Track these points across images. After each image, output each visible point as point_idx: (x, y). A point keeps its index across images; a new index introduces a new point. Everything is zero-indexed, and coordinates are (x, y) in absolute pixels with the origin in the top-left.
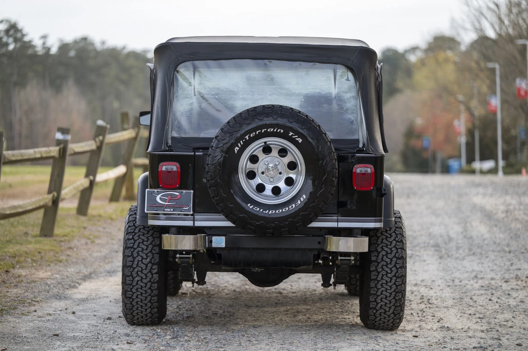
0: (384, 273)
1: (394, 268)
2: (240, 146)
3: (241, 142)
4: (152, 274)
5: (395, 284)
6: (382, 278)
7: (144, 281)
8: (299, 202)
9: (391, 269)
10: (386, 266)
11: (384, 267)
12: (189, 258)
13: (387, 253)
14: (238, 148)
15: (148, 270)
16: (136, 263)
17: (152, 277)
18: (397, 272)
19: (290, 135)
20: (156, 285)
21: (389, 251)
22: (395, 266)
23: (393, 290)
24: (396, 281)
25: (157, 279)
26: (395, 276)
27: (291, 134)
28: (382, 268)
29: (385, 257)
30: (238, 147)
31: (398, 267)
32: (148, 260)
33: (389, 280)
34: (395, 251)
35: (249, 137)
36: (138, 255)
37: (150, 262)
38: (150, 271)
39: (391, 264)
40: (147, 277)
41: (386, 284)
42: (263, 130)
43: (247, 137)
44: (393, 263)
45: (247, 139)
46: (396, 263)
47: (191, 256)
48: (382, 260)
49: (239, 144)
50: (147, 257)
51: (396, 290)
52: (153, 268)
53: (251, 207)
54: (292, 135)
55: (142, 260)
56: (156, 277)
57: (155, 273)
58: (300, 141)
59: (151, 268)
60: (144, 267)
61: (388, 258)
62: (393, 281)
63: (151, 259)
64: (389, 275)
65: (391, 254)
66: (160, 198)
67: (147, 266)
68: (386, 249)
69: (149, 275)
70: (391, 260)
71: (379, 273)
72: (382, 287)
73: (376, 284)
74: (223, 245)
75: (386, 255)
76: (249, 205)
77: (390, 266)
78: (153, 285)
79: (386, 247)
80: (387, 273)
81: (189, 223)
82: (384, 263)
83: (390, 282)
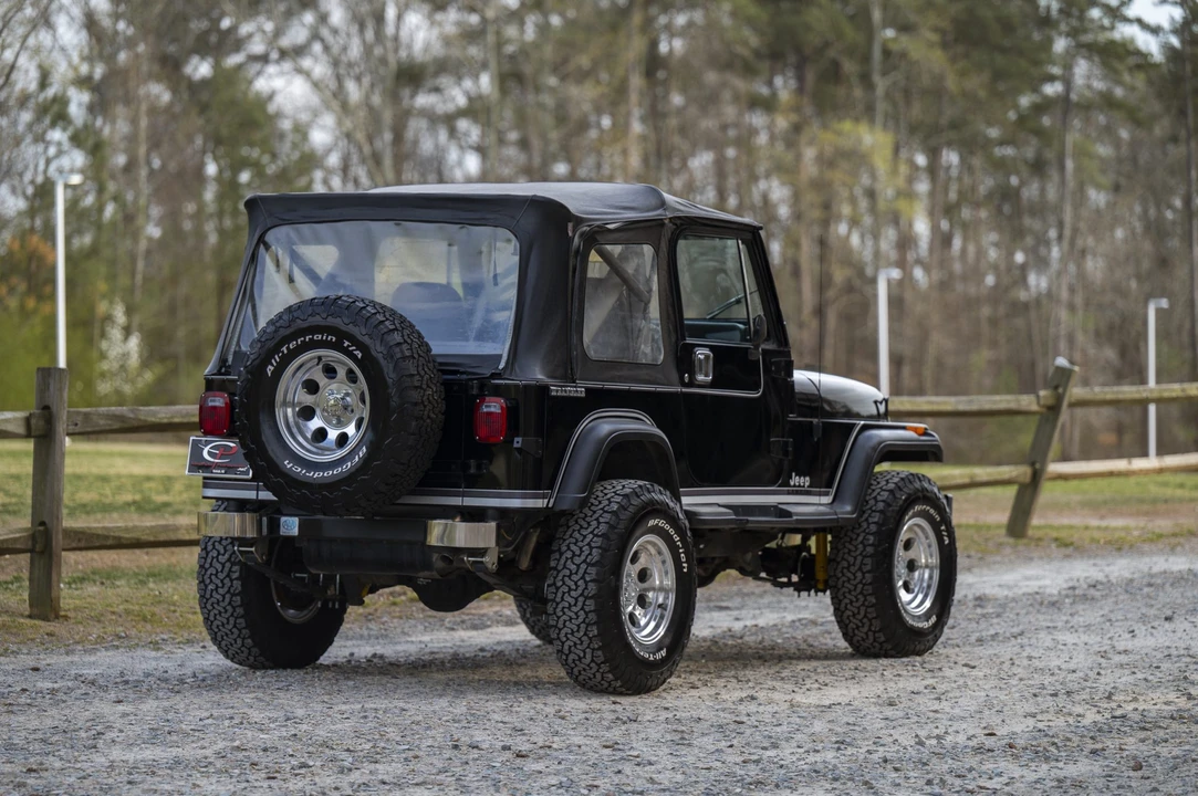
0: (566, 590)
1: (582, 581)
2: (275, 364)
3: (276, 357)
4: (232, 581)
5: (582, 609)
6: (562, 599)
7: (220, 591)
8: (357, 459)
9: (576, 583)
10: (569, 577)
11: (566, 579)
12: (252, 552)
13: (574, 555)
14: (272, 368)
15: (225, 574)
16: (209, 560)
17: (232, 586)
18: (586, 588)
19: (346, 345)
20: (239, 598)
21: (578, 552)
22: (583, 578)
23: (580, 619)
24: (584, 604)
25: (240, 588)
26: (582, 595)
27: (347, 343)
28: (563, 580)
29: (569, 562)
30: (272, 365)
31: (588, 579)
32: (227, 556)
33: (573, 602)
34: (588, 552)
35: (288, 348)
36: (214, 548)
37: (229, 560)
38: (228, 576)
39: (576, 573)
40: (223, 585)
41: (569, 608)
42: (307, 338)
43: (284, 349)
44: (581, 571)
45: (286, 352)
46: (585, 572)
47: (253, 549)
48: (565, 567)
49: (273, 361)
50: (226, 551)
51: (587, 621)
52: (233, 569)
53: (289, 466)
54: (349, 346)
55: (217, 557)
56: (237, 584)
57: (236, 579)
58: (359, 356)
59: (230, 571)
60: (219, 567)
61: (574, 563)
62: (580, 604)
63: (231, 556)
64: (573, 594)
65: (579, 556)
66: (209, 453)
67: (223, 567)
68: (573, 547)
69: (227, 581)
70: (578, 566)
71: (558, 589)
72: (564, 614)
73: (555, 609)
74: (295, 532)
75: (572, 558)
76: (286, 463)
77: (575, 578)
78: (234, 598)
79: (575, 544)
80: (570, 589)
81: (251, 495)
82: (567, 572)
83: (575, 605)
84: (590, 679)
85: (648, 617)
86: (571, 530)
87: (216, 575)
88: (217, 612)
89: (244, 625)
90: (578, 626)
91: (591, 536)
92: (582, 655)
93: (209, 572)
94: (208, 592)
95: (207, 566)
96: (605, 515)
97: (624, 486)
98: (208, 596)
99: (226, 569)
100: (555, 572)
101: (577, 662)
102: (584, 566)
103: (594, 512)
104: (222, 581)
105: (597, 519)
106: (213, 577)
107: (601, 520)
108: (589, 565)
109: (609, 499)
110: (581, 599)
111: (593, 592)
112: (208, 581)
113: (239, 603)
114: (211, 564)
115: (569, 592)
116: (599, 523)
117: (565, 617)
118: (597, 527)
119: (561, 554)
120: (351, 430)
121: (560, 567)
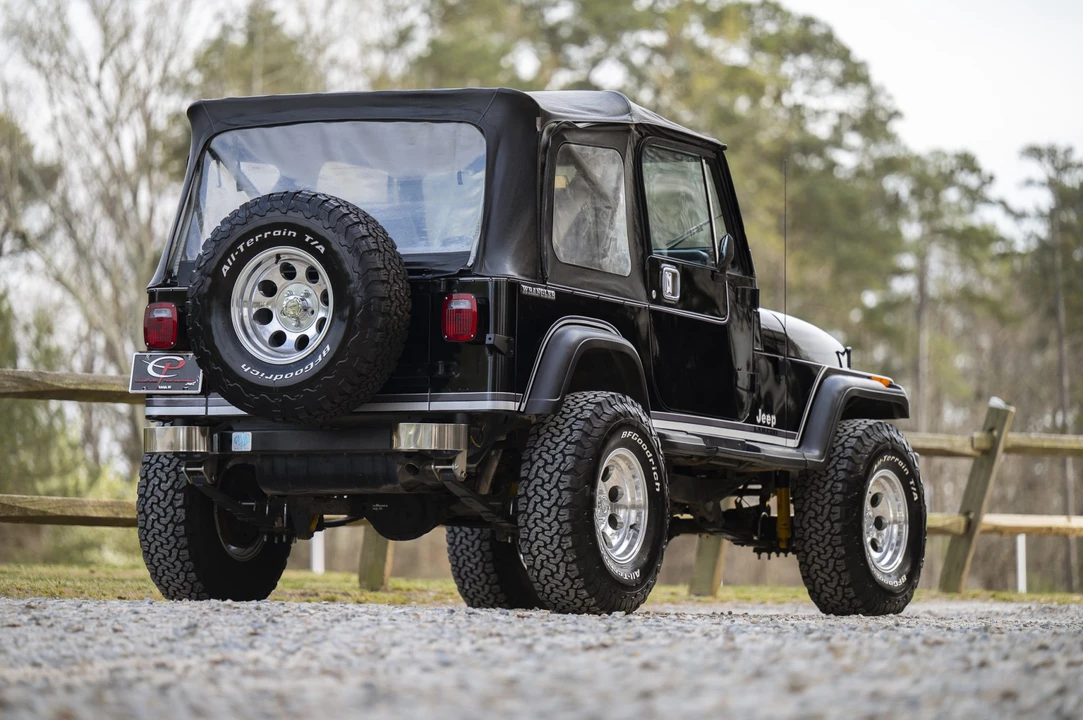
0: (539, 499)
1: (555, 490)
2: (231, 264)
3: (232, 255)
4: (175, 509)
5: (556, 519)
6: (535, 510)
7: (163, 520)
8: (320, 359)
9: (549, 492)
10: (542, 486)
11: (538, 488)
12: (200, 473)
13: (546, 463)
14: (228, 268)
15: (168, 502)
16: (150, 489)
17: (175, 515)
18: (560, 497)
19: (307, 240)
20: (182, 527)
21: (550, 460)
22: (556, 486)
23: (554, 531)
24: (558, 514)
25: (184, 517)
26: (555, 504)
27: (308, 238)
28: (534, 490)
29: (541, 470)
30: (228, 265)
31: (561, 488)
32: (169, 483)
33: (545, 511)
34: (561, 460)
35: (245, 246)
36: (155, 475)
37: (172, 487)
38: (171, 504)
39: (549, 482)
40: (166, 513)
41: (542, 519)
42: (266, 234)
43: (241, 247)
44: (555, 480)
45: (242, 250)
46: (559, 480)
47: (202, 468)
48: (536, 476)
49: (229, 260)
50: (168, 478)
51: (561, 532)
52: (176, 497)
53: (246, 370)
54: (310, 241)
55: (159, 485)
56: (181, 513)
57: (179, 507)
58: (322, 251)
59: (173, 498)
60: (161, 495)
61: (546, 472)
62: (553, 514)
63: (174, 483)
64: (546, 503)
65: (552, 464)
66: (154, 368)
67: (166, 495)
68: (545, 456)
69: (170, 510)
70: (551, 474)
71: (529, 499)
72: (536, 525)
73: (526, 521)
74: (248, 447)
75: (544, 467)
76: (243, 366)
77: (548, 487)
78: (177, 528)
79: (547, 452)
80: (543, 499)
81: (199, 411)
82: (540, 482)
83: (548, 515)
84: (563, 597)
85: (621, 536)
86: (542, 438)
87: (158, 504)
88: (158, 544)
89: (187, 557)
90: (552, 538)
91: (564, 443)
92: (555, 570)
93: (150, 501)
94: (149, 523)
95: (148, 494)
96: (578, 422)
97: (596, 396)
98: (149, 527)
99: (169, 497)
100: (527, 482)
101: (550, 578)
102: (557, 474)
103: (566, 420)
104: (164, 510)
105: (570, 427)
106: (155, 506)
107: (574, 427)
108: (562, 472)
109: (581, 407)
110: (555, 509)
111: (567, 501)
112: (149, 511)
113: (183, 533)
114: (152, 492)
115: (541, 502)
116: (572, 430)
117: (537, 529)
118: (571, 435)
119: (533, 463)
120: (311, 332)
121: (531, 477)
